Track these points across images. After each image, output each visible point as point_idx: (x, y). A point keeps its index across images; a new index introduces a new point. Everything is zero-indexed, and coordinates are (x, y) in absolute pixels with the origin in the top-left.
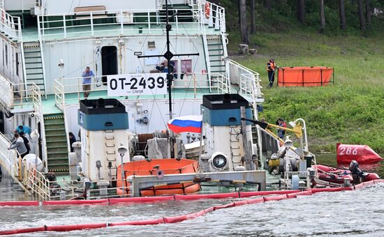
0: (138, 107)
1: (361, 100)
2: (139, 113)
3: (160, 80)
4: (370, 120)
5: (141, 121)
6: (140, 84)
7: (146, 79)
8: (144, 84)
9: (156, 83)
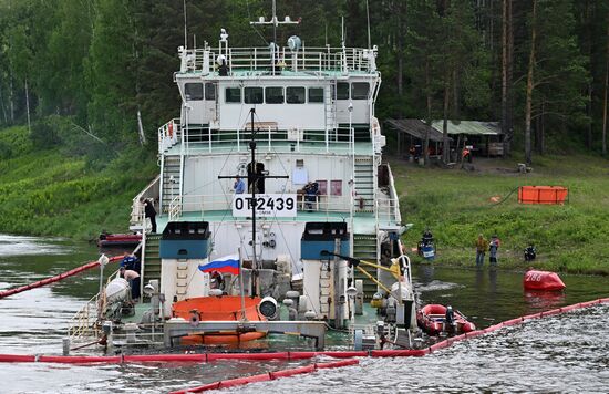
0: (265, 229)
1: (582, 220)
2: (265, 235)
3: (290, 202)
4: (583, 240)
5: (266, 244)
6: (268, 205)
7: (274, 199)
8: (272, 205)
9: (285, 204)
